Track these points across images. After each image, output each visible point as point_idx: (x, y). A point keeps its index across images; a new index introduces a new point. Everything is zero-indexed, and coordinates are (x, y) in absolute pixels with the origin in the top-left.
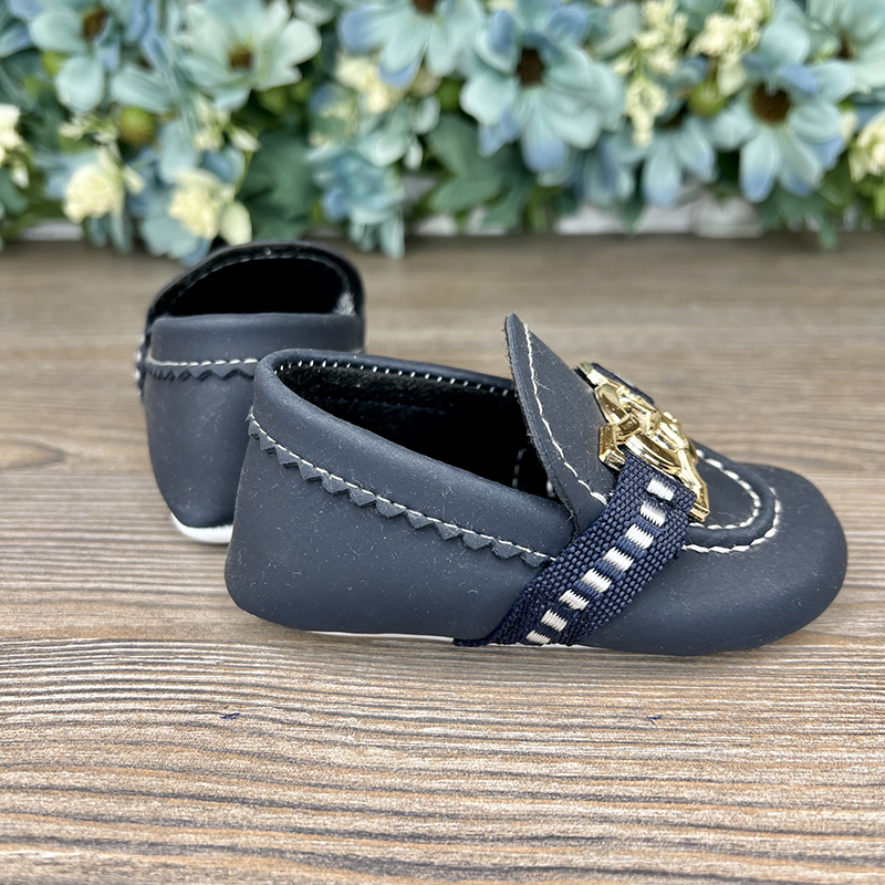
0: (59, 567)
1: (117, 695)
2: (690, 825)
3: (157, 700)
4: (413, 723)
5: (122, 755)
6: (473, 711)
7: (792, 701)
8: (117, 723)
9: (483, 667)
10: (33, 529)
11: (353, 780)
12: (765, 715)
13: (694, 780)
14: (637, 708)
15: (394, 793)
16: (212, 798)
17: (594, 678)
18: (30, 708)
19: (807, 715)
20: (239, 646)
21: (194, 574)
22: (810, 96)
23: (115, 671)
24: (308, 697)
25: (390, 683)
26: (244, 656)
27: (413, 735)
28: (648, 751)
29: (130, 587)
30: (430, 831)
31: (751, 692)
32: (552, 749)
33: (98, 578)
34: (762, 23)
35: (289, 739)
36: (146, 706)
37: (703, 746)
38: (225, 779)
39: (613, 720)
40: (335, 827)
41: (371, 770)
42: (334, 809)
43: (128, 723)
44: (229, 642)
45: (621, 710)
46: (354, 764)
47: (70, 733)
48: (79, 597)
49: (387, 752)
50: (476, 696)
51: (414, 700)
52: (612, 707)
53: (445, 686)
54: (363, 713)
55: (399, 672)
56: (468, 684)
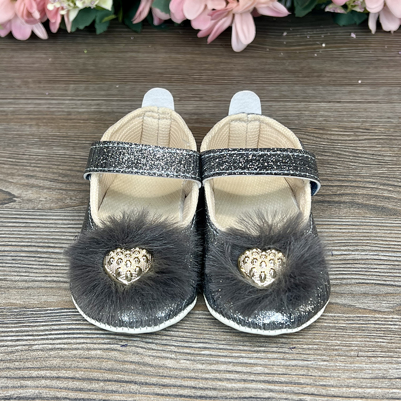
1: (75, 336)
2: (302, 393)
3: (93, 338)
4: (197, 349)
5: (84, 363)
6: (221, 344)
7: (348, 341)
10: (11, 245)
11: (176, 374)
12: (337, 347)
13: (305, 375)
14: (286, 343)
15: (192, 379)
16: (123, 382)
18: (40, 342)
19: (353, 348)
23: (71, 324)
25: (187, 331)
27: (198, 354)
28: (288, 363)
30: (207, 395)
31: (332, 337)
32: (252, 361)
33: (51, 275)
35: (149, 356)
36: (88, 341)
37: (310, 361)
38: (127, 373)
39: (276, 349)
40: (171, 393)
41: (182, 370)
42: (170, 386)
43: (83, 349)
46: (176, 367)
47: (60, 354)
48: (46, 286)
49: (188, 362)
50: (222, 337)
51: (197, 339)
52: (276, 343)
53: (209, 332)
54: (177, 344)
55: (190, 325)
56: (219, 331)
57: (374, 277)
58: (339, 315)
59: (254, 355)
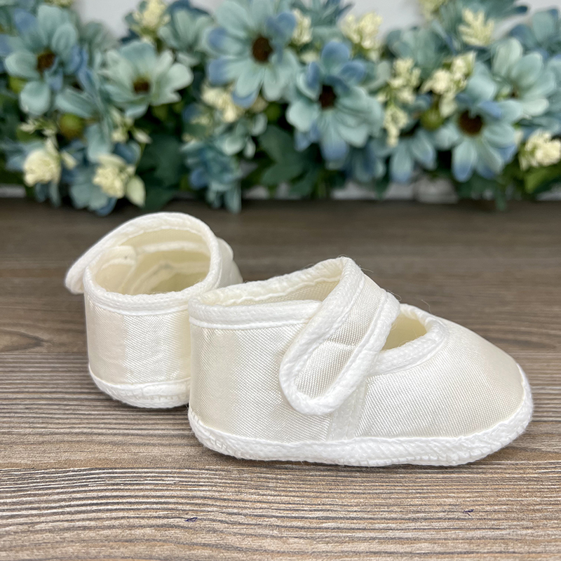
0: (51, 418)
1: (109, 507)
3: (139, 509)
4: (315, 521)
5: (122, 550)
6: (352, 511)
7: (551, 497)
8: (113, 527)
9: (352, 481)
10: (28, 392)
12: (537, 507)
13: (505, 552)
14: (457, 505)
17: (425, 486)
18: (49, 518)
20: (187, 470)
21: (146, 422)
22: (497, 119)
23: (105, 490)
24: (241, 504)
25: (294, 494)
26: (192, 478)
27: (317, 528)
28: (470, 534)
29: (104, 431)
31: (525, 492)
32: (409, 535)
33: (80, 426)
34: (467, 76)
35: (235, 534)
36: (132, 514)
37: (504, 529)
39: (446, 513)
41: (294, 554)
43: (121, 527)
44: (179, 468)
45: (447, 507)
46: (282, 550)
47: (82, 535)
48: (70, 439)
49: (302, 540)
50: (352, 501)
51: (312, 505)
52: (441, 505)
53: (331, 495)
54: (280, 515)
55: (298, 486)
56: (345, 493)
57: (551, 414)
58: (523, 462)
59: (410, 524)
